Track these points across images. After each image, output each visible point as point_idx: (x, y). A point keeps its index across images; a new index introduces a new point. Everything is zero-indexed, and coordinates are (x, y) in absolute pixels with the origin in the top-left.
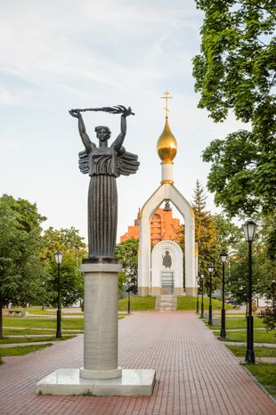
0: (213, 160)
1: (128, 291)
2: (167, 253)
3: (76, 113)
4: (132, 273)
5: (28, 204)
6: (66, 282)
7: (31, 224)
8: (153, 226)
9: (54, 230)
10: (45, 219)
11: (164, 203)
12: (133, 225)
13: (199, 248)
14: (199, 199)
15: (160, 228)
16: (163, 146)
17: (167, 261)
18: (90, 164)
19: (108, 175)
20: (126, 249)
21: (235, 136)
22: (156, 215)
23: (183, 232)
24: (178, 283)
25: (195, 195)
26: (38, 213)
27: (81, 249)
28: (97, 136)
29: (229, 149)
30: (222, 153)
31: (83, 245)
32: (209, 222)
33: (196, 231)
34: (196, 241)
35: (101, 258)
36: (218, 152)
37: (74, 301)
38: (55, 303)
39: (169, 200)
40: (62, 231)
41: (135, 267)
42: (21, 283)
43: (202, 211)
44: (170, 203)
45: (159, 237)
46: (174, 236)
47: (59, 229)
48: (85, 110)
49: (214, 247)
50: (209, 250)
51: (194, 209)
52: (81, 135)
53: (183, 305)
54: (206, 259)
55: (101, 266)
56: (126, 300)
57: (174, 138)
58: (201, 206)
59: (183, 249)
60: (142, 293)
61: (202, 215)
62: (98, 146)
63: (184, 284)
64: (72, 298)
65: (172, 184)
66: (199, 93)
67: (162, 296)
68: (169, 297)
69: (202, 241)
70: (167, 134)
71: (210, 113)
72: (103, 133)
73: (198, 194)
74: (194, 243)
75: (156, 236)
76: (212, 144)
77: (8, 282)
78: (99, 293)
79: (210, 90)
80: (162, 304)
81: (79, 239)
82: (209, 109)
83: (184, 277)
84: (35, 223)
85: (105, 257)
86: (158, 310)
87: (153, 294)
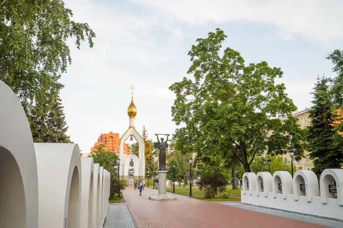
2: (132, 160)
3: (157, 135)
8: (109, 143)
11: (130, 137)
14: (144, 134)
15: (113, 144)
16: (131, 110)
35: (163, 169)
39: (132, 135)
43: (146, 140)
55: (163, 171)
57: (135, 107)
58: (145, 138)
61: (147, 142)
65: (134, 128)
68: (132, 180)
70: (132, 105)
72: (162, 139)
73: (144, 132)
74: (144, 155)
78: (163, 178)
80: (130, 183)
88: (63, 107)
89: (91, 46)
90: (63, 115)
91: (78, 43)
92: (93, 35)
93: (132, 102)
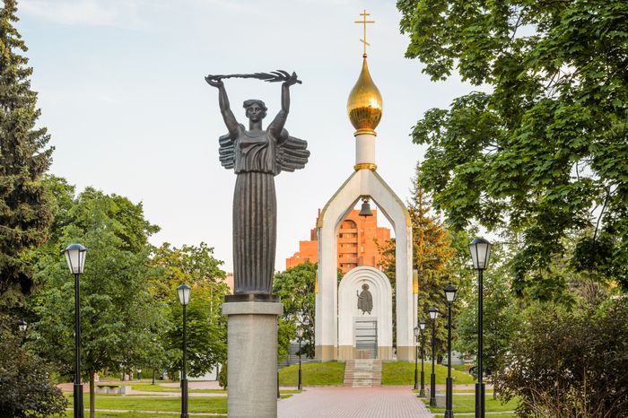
0: (428, 142)
1: (298, 354)
2: (365, 287)
3: (216, 81)
4: (306, 323)
5: (128, 204)
6: (193, 336)
7: (134, 238)
8: (342, 240)
9: (171, 248)
10: (156, 229)
11: (361, 202)
12: (309, 239)
13: (420, 280)
15: (356, 244)
16: (359, 105)
17: (365, 302)
18: (236, 156)
19: (262, 172)
20: (296, 281)
21: (465, 101)
22: (347, 221)
23: (393, 252)
24: (385, 340)
26: (145, 219)
27: (218, 280)
28: (247, 115)
29: (453, 123)
30: (443, 129)
31: (222, 275)
32: (438, 235)
33: (415, 250)
34: (415, 267)
35: (252, 293)
36: (437, 129)
37: (208, 366)
38: (177, 370)
39: (368, 197)
40: (186, 250)
41: (310, 311)
42: (124, 335)
43: (426, 215)
45: (353, 260)
46: (379, 258)
47: (180, 247)
48: (229, 77)
49: (447, 278)
50: (438, 282)
51: (411, 212)
52: (223, 113)
53: (391, 376)
54: (432, 298)
55: (252, 306)
56: (294, 367)
59: (393, 282)
60: (323, 357)
61: (426, 223)
62: (247, 129)
63: (394, 341)
64: (205, 362)
65: (373, 170)
66: (407, 34)
67: (357, 361)
68: (368, 363)
69: (425, 268)
70: (365, 84)
71: (425, 66)
72: (256, 109)
74: (411, 272)
75: (349, 258)
76: (427, 115)
77: (104, 333)
79: (422, 33)
80: (357, 375)
81: (214, 263)
82: (422, 60)
83: (394, 330)
84: (140, 236)
85: (258, 292)
86: (350, 385)
87: (340, 358)
88: (29, 72)
93: (364, 72)
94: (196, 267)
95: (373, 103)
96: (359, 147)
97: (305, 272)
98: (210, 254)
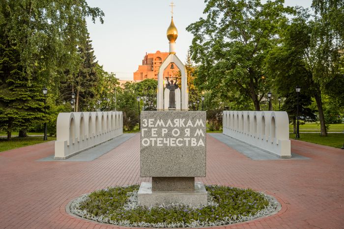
8: (156, 65)
12: (142, 64)
13: (189, 88)
14: (189, 61)
16: (170, 33)
24: (178, 107)
25: (187, 58)
27: (117, 85)
33: (188, 78)
44: (174, 64)
50: (194, 89)
51: (187, 68)
54: (192, 94)
57: (176, 29)
58: (190, 64)
61: (191, 69)
65: (175, 54)
69: (190, 84)
70: (172, 26)
73: (189, 58)
74: (186, 86)
81: (116, 79)
88: (91, 41)
89: (102, 22)
90: (92, 49)
91: (93, 19)
92: (103, 14)
93: (172, 23)
94: (109, 80)
95: (175, 33)
96: (170, 47)
97: (147, 82)
98: (114, 76)
